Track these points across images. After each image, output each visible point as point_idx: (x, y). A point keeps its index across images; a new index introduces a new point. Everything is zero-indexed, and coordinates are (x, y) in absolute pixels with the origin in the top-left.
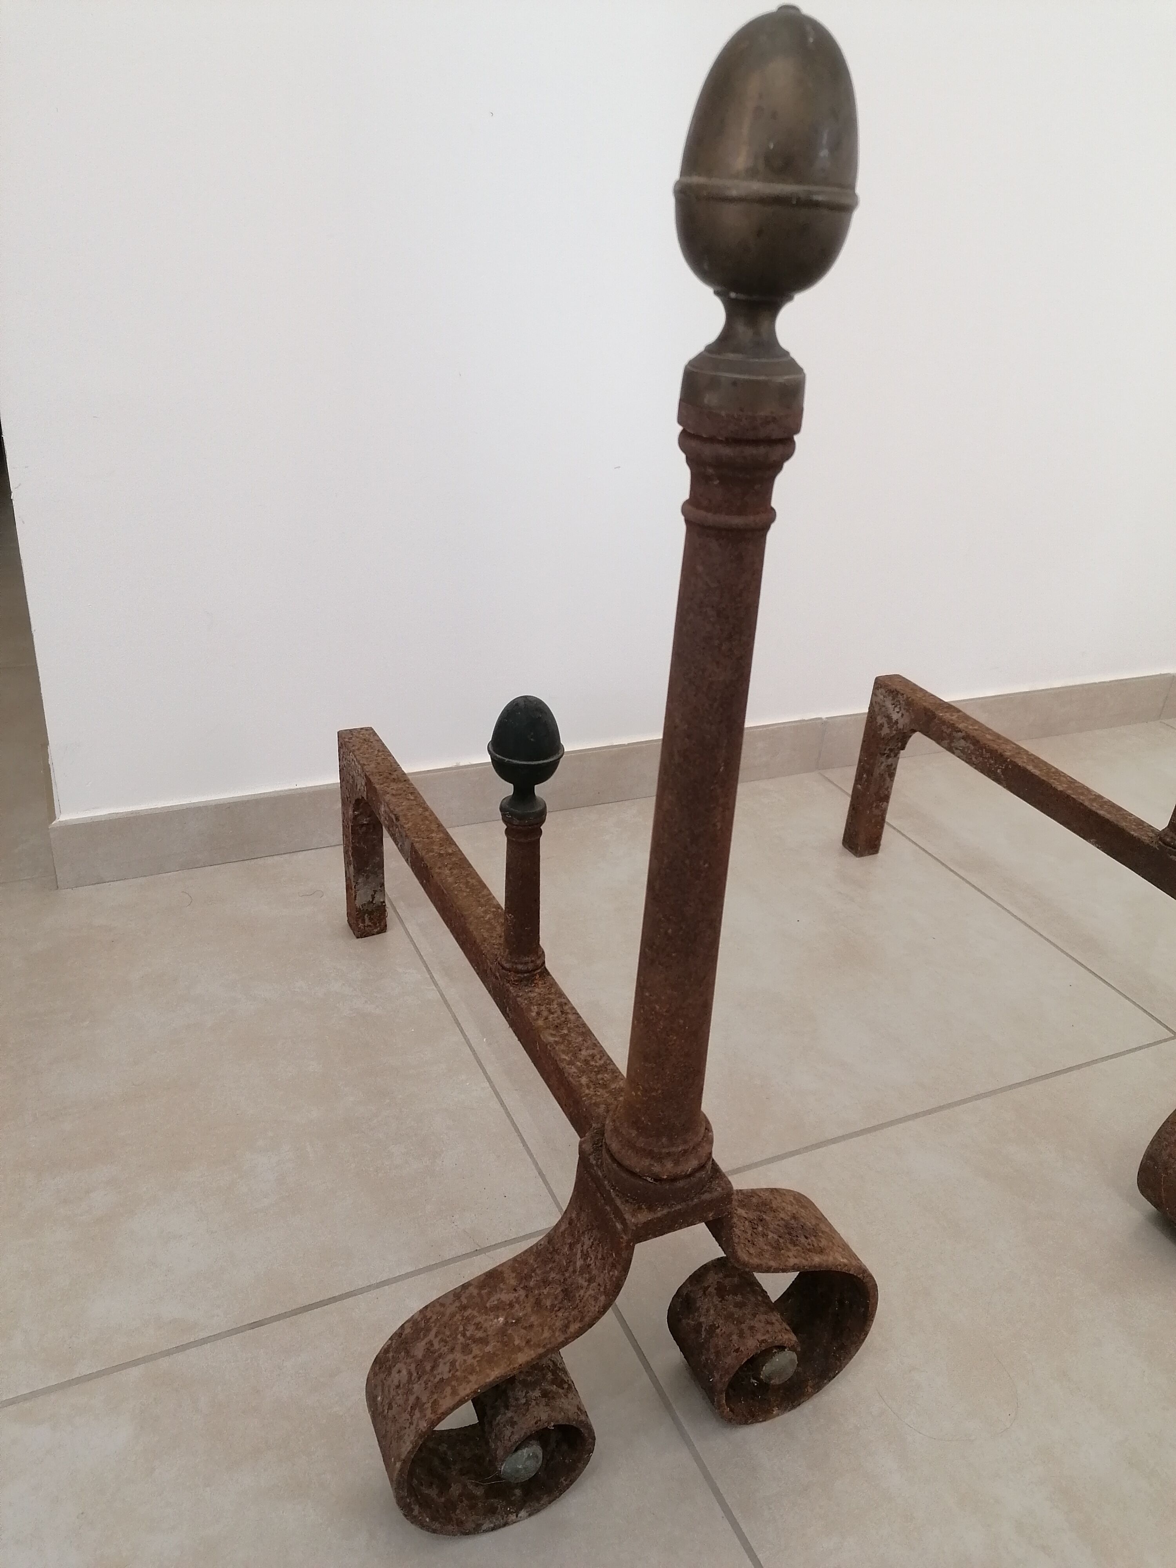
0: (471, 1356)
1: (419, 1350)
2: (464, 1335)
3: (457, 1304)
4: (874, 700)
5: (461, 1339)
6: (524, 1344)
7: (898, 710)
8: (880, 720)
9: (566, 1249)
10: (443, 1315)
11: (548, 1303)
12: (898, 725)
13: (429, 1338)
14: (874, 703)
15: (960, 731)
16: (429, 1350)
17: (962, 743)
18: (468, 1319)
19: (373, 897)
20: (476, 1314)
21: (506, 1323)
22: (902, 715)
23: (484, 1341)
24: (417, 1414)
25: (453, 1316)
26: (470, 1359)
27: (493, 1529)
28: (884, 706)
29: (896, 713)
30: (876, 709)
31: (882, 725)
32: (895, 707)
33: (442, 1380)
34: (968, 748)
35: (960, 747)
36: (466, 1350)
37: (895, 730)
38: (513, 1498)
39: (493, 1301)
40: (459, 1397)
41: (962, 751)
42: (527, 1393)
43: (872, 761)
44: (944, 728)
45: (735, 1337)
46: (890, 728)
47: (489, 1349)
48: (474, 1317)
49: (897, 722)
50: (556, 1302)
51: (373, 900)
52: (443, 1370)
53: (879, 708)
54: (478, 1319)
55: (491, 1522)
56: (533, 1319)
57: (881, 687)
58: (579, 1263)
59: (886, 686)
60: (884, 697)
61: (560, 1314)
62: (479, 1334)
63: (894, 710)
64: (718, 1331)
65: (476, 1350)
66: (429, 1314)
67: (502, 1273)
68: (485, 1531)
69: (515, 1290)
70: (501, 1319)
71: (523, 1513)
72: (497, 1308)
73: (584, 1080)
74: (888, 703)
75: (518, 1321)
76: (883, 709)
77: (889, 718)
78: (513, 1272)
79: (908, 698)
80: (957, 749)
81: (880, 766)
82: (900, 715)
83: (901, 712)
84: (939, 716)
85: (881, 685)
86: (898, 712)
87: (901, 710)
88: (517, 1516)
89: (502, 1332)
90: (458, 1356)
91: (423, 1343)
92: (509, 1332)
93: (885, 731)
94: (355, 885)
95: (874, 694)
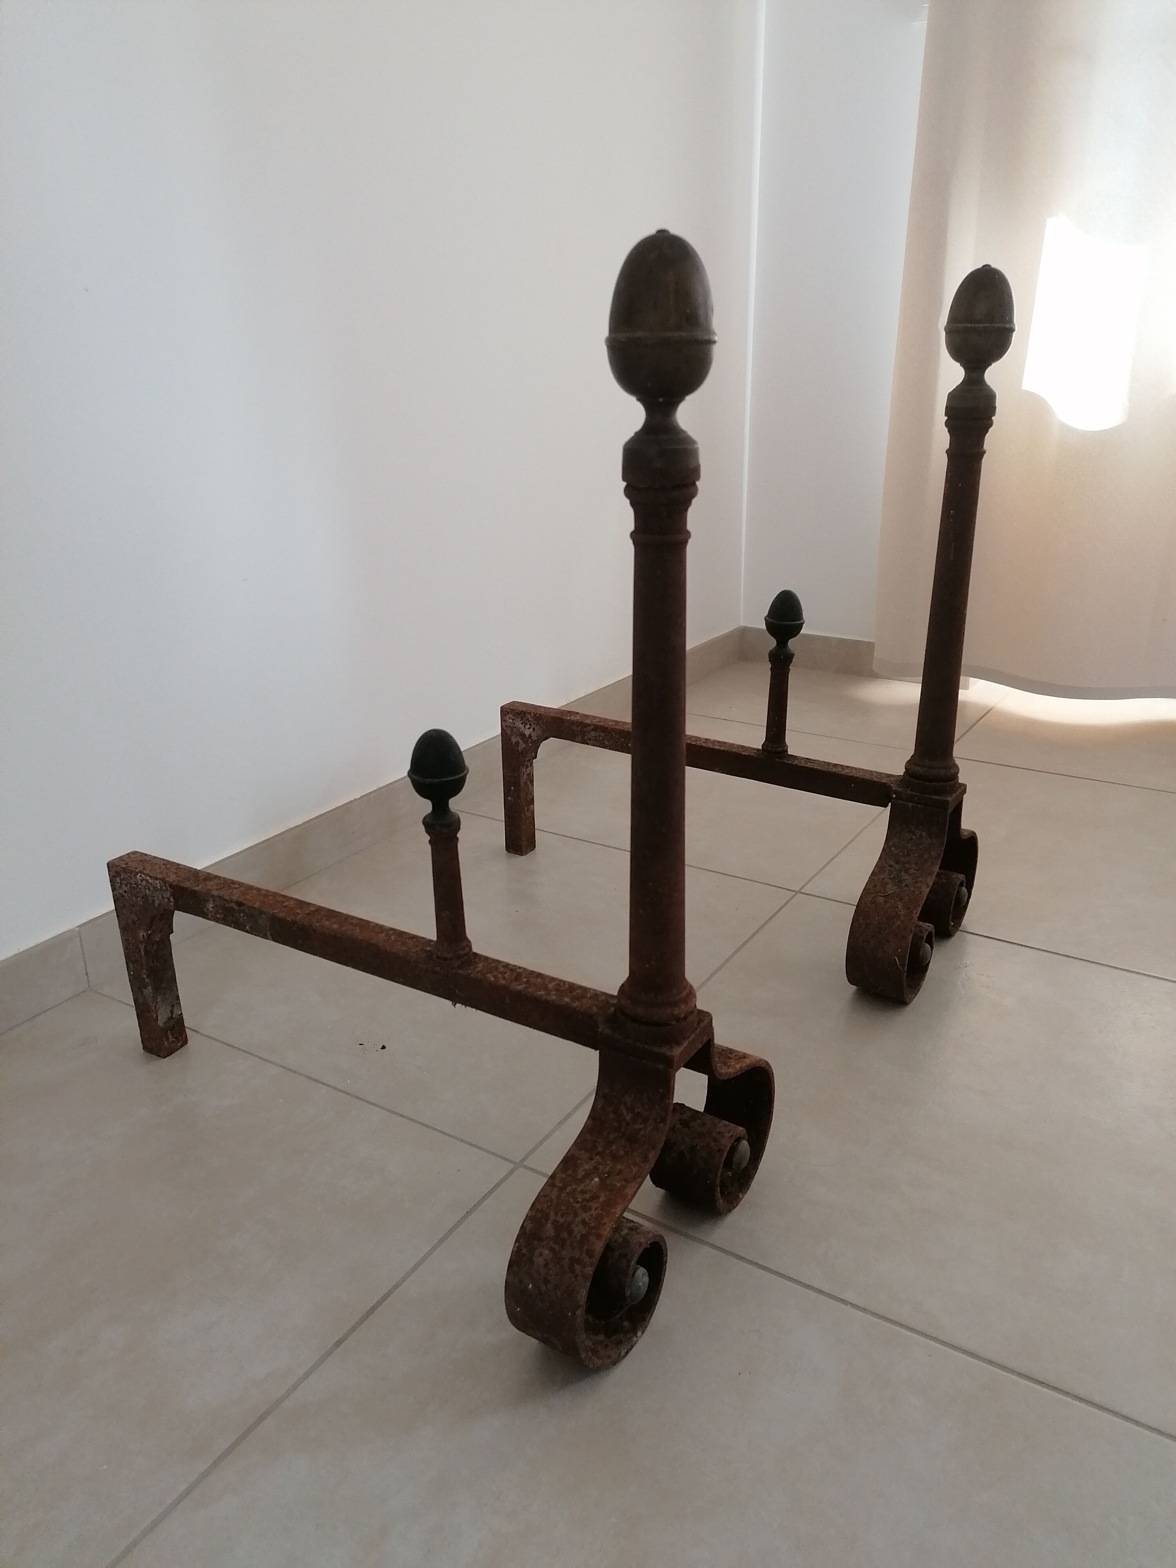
0: (593, 1210)
1: (549, 1229)
2: (578, 1202)
3: (556, 1189)
4: (504, 725)
5: (578, 1206)
6: (624, 1183)
7: (529, 727)
8: (514, 740)
9: (612, 1116)
10: (551, 1200)
11: (622, 1152)
12: (532, 738)
13: (551, 1219)
14: (505, 728)
15: (589, 725)
16: (557, 1226)
17: (593, 733)
18: (574, 1191)
19: (172, 1012)
20: (574, 1186)
21: (601, 1180)
22: (534, 729)
23: (595, 1197)
24: (577, 1267)
25: (559, 1197)
26: (593, 1212)
27: (627, 1353)
28: (515, 727)
29: (528, 730)
30: (509, 732)
31: (517, 743)
32: (525, 725)
33: (582, 1236)
34: (600, 736)
35: (592, 737)
36: (586, 1209)
37: (530, 743)
38: (626, 1329)
39: (581, 1173)
40: (604, 1239)
41: (596, 740)
42: (620, 1234)
43: (516, 775)
44: (574, 728)
45: (713, 1144)
46: (526, 742)
47: (602, 1199)
48: (575, 1190)
49: (530, 736)
50: (627, 1150)
51: (172, 1015)
52: (579, 1230)
53: (511, 730)
54: (579, 1189)
55: (624, 1349)
56: (619, 1167)
57: (508, 713)
58: (629, 1117)
59: (512, 711)
60: (513, 720)
61: (635, 1154)
62: (587, 1196)
63: (525, 728)
64: (698, 1147)
65: (594, 1205)
66: (539, 1207)
67: (573, 1156)
68: (624, 1357)
69: (592, 1159)
70: (596, 1179)
71: (639, 1334)
72: (588, 1175)
73: (567, 1000)
74: (519, 724)
75: (609, 1173)
76: (515, 730)
77: (522, 735)
78: (581, 1150)
79: (535, 715)
80: (590, 740)
81: (523, 776)
82: (532, 730)
83: (531, 727)
84: (567, 720)
85: (507, 712)
86: (529, 728)
87: (531, 726)
88: (637, 1337)
89: (603, 1185)
90: (586, 1216)
91: (549, 1225)
92: (608, 1182)
93: (522, 745)
94: (155, 1006)
95: (503, 720)
